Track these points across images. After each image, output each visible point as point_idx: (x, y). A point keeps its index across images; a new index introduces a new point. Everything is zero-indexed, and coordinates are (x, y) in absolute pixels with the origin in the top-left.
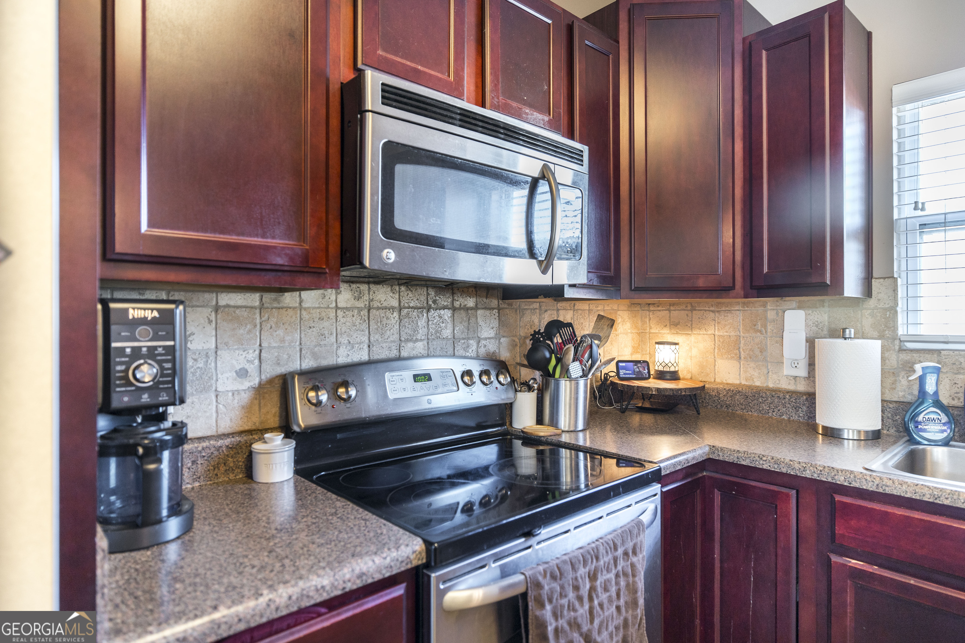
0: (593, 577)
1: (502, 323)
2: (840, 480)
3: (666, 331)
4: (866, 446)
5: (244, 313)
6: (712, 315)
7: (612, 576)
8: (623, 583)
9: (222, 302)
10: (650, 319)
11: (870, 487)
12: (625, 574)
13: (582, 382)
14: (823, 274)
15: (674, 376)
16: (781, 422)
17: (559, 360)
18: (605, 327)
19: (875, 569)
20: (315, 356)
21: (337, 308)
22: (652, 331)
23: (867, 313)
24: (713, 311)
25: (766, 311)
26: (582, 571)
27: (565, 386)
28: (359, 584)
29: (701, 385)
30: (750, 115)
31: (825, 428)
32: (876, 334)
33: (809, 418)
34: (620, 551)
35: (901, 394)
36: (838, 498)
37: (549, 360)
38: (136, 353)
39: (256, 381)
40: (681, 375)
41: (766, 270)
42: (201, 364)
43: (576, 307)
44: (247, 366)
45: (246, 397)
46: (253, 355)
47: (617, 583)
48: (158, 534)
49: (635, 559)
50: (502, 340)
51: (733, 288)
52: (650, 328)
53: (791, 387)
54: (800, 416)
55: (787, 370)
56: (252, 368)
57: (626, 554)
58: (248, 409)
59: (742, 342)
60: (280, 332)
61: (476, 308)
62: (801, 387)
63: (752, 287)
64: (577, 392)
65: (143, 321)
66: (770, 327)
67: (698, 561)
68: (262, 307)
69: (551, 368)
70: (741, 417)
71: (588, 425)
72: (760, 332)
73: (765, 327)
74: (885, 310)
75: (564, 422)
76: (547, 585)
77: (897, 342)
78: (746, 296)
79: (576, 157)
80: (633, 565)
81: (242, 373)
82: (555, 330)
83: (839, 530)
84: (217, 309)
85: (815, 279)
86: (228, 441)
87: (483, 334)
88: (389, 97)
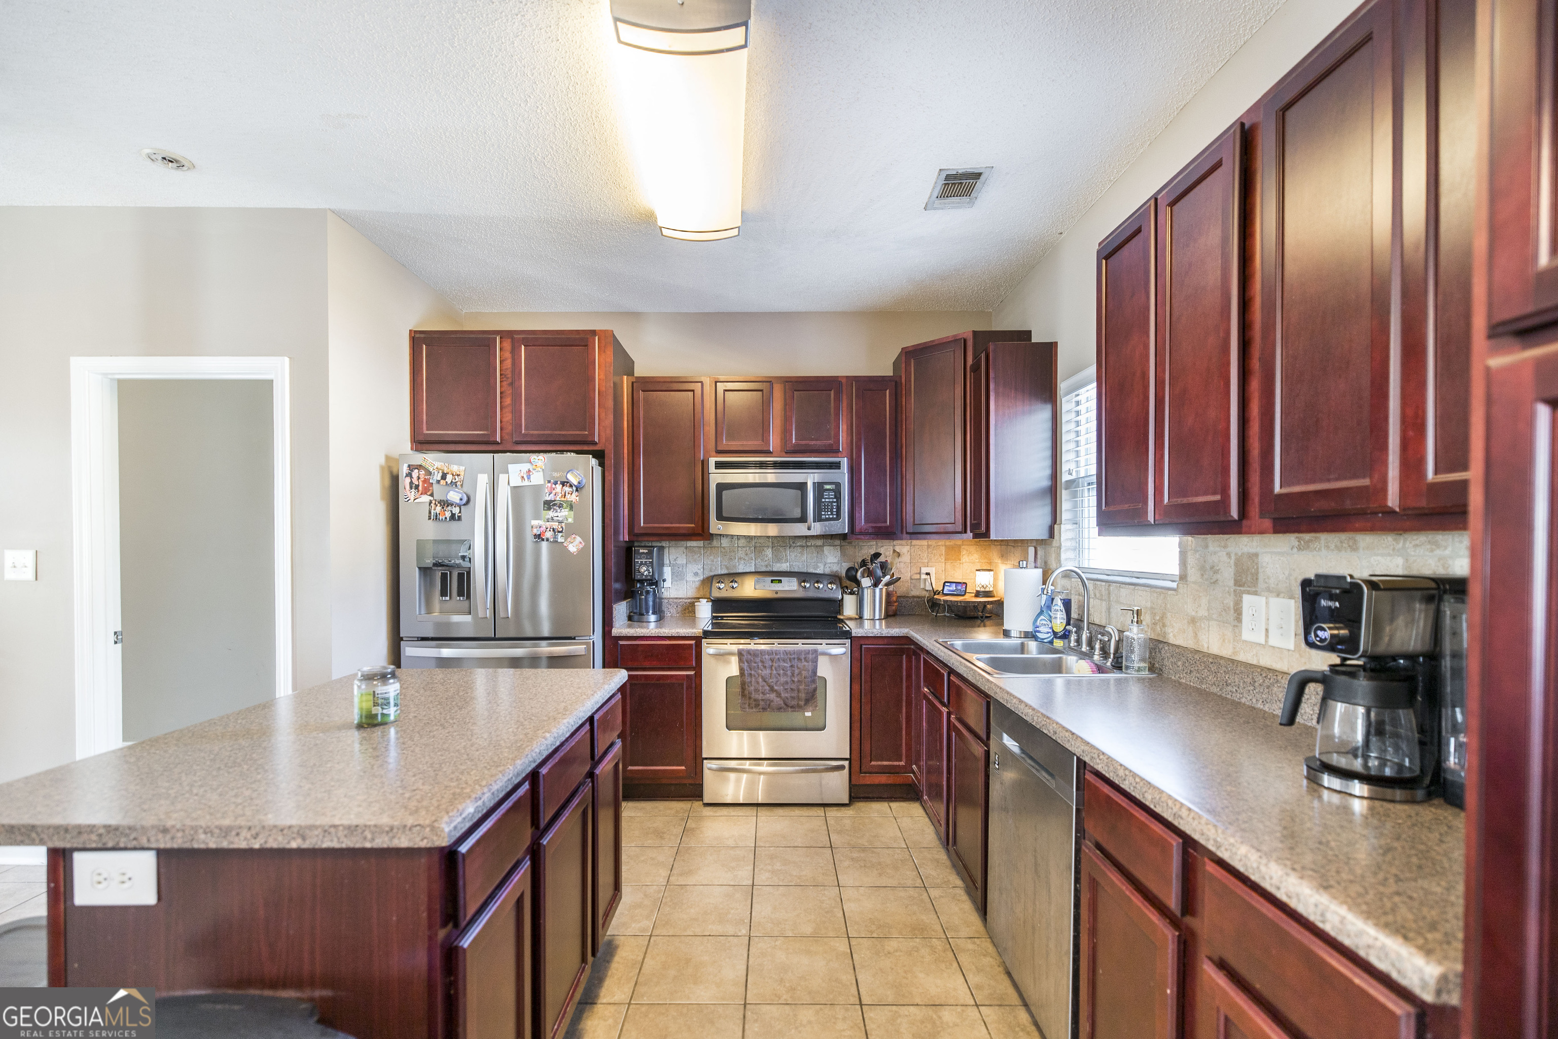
0: (774, 661)
1: (843, 554)
5: (696, 549)
9: (688, 545)
13: (877, 590)
15: (988, 594)
20: (727, 568)
21: (738, 547)
26: (767, 657)
27: (866, 592)
28: (676, 635)
38: (642, 563)
39: (702, 578)
42: (680, 569)
43: (913, 544)
44: (698, 571)
45: (697, 584)
46: (700, 566)
48: (647, 618)
50: (843, 564)
56: (700, 572)
58: (698, 589)
60: (712, 557)
61: (823, 546)
64: (874, 596)
65: (643, 553)
67: (904, 698)
68: (704, 547)
75: (866, 613)
76: (747, 656)
79: (833, 465)
81: (696, 574)
84: (686, 548)
86: (689, 601)
87: (829, 561)
88: (719, 465)
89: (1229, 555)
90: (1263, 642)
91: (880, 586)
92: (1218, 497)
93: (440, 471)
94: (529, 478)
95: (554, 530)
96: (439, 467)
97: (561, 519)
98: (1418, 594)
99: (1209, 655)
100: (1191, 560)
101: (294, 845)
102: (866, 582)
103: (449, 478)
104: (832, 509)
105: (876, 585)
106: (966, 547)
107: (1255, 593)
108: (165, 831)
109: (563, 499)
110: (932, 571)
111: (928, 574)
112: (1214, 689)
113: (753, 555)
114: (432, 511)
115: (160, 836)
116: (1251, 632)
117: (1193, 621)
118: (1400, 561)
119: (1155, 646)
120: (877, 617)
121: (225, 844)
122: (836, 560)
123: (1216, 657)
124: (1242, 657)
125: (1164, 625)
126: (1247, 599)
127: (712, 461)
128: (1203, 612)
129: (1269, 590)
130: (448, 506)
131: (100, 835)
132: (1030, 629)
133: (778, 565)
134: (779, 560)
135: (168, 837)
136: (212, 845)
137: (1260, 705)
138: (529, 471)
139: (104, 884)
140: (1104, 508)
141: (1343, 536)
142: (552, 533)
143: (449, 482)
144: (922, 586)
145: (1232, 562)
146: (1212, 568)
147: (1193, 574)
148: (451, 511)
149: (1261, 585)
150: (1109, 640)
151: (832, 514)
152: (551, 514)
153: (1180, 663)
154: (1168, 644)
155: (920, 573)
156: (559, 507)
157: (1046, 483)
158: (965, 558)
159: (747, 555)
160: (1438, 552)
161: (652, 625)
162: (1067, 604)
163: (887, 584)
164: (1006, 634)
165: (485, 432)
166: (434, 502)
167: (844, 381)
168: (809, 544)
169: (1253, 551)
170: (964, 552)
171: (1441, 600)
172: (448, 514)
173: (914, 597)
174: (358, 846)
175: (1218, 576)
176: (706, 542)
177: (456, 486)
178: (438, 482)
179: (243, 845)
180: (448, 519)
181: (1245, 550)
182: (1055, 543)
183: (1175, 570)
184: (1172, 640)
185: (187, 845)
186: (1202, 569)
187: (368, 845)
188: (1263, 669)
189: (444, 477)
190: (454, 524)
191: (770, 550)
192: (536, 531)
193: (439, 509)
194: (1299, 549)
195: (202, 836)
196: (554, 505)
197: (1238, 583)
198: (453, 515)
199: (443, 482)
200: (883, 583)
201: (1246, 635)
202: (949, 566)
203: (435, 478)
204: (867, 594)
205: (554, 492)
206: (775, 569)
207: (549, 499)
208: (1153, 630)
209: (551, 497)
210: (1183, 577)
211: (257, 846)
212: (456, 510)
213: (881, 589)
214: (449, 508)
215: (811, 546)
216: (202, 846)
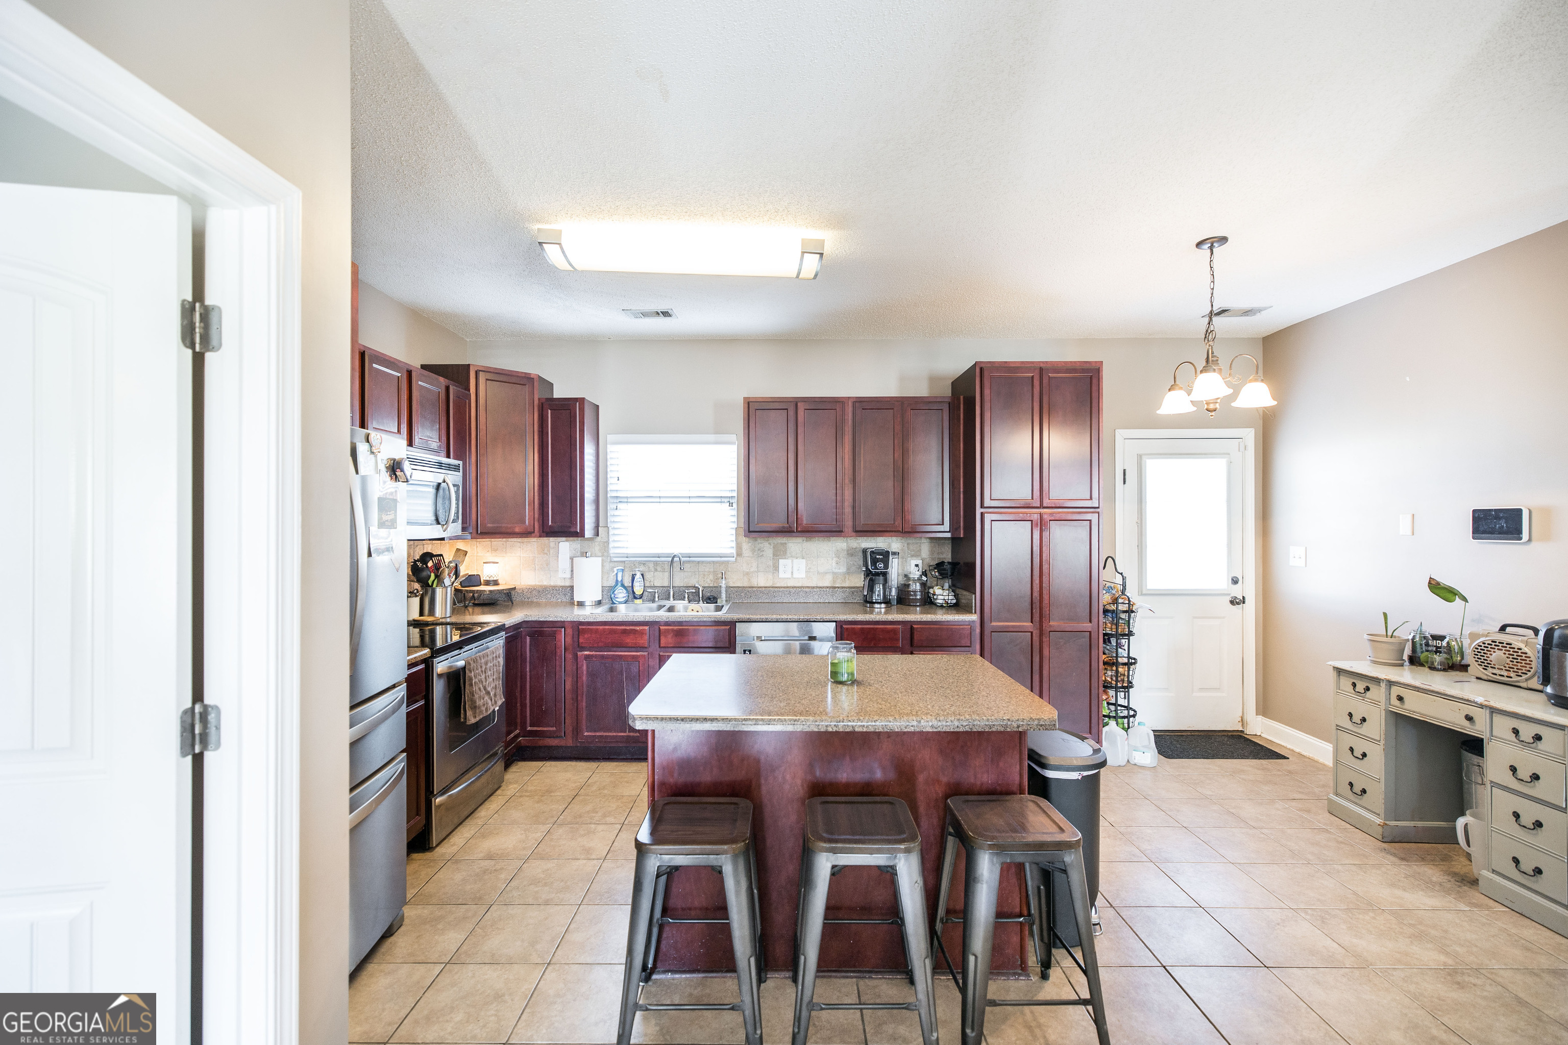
0: (486, 664)
2: (581, 620)
3: (488, 554)
4: (595, 608)
6: (519, 544)
7: (492, 665)
8: (495, 670)
10: (477, 547)
11: (591, 620)
12: (496, 666)
13: (449, 589)
14: (576, 528)
15: (496, 583)
16: (557, 603)
17: (437, 576)
18: (462, 555)
19: (593, 653)
22: (479, 555)
23: (597, 544)
24: (519, 542)
25: (549, 542)
26: (483, 661)
27: (439, 591)
29: (514, 587)
30: (542, 441)
31: (578, 602)
32: (600, 554)
33: (572, 599)
34: (494, 655)
35: (611, 582)
36: (580, 627)
37: (430, 577)
40: (500, 582)
41: (550, 524)
47: (493, 669)
49: (499, 660)
51: (534, 532)
52: (477, 553)
53: (563, 584)
54: (566, 599)
55: (561, 575)
57: (496, 657)
59: (537, 560)
62: (568, 584)
63: (543, 532)
64: (447, 595)
66: (551, 551)
69: (430, 582)
70: (537, 602)
71: (454, 611)
72: (546, 554)
73: (549, 552)
74: (604, 542)
75: (438, 613)
76: (473, 664)
77: (609, 558)
78: (540, 536)
79: (456, 468)
80: (499, 662)
82: (428, 559)
83: (581, 640)
85: (572, 530)
89: (770, 544)
90: (790, 577)
99: (760, 587)
107: (786, 558)
112: (767, 601)
116: (783, 574)
117: (747, 574)
120: (448, 615)
123: (765, 587)
126: (781, 561)
128: (754, 569)
129: (792, 557)
145: (772, 546)
146: (760, 549)
149: (788, 555)
150: (697, 591)
153: (742, 594)
169: (782, 542)
175: (764, 553)
181: (779, 541)
182: (599, 539)
186: (753, 550)
188: (793, 588)
194: (806, 541)
197: (775, 555)
204: (440, 593)
210: (739, 555)
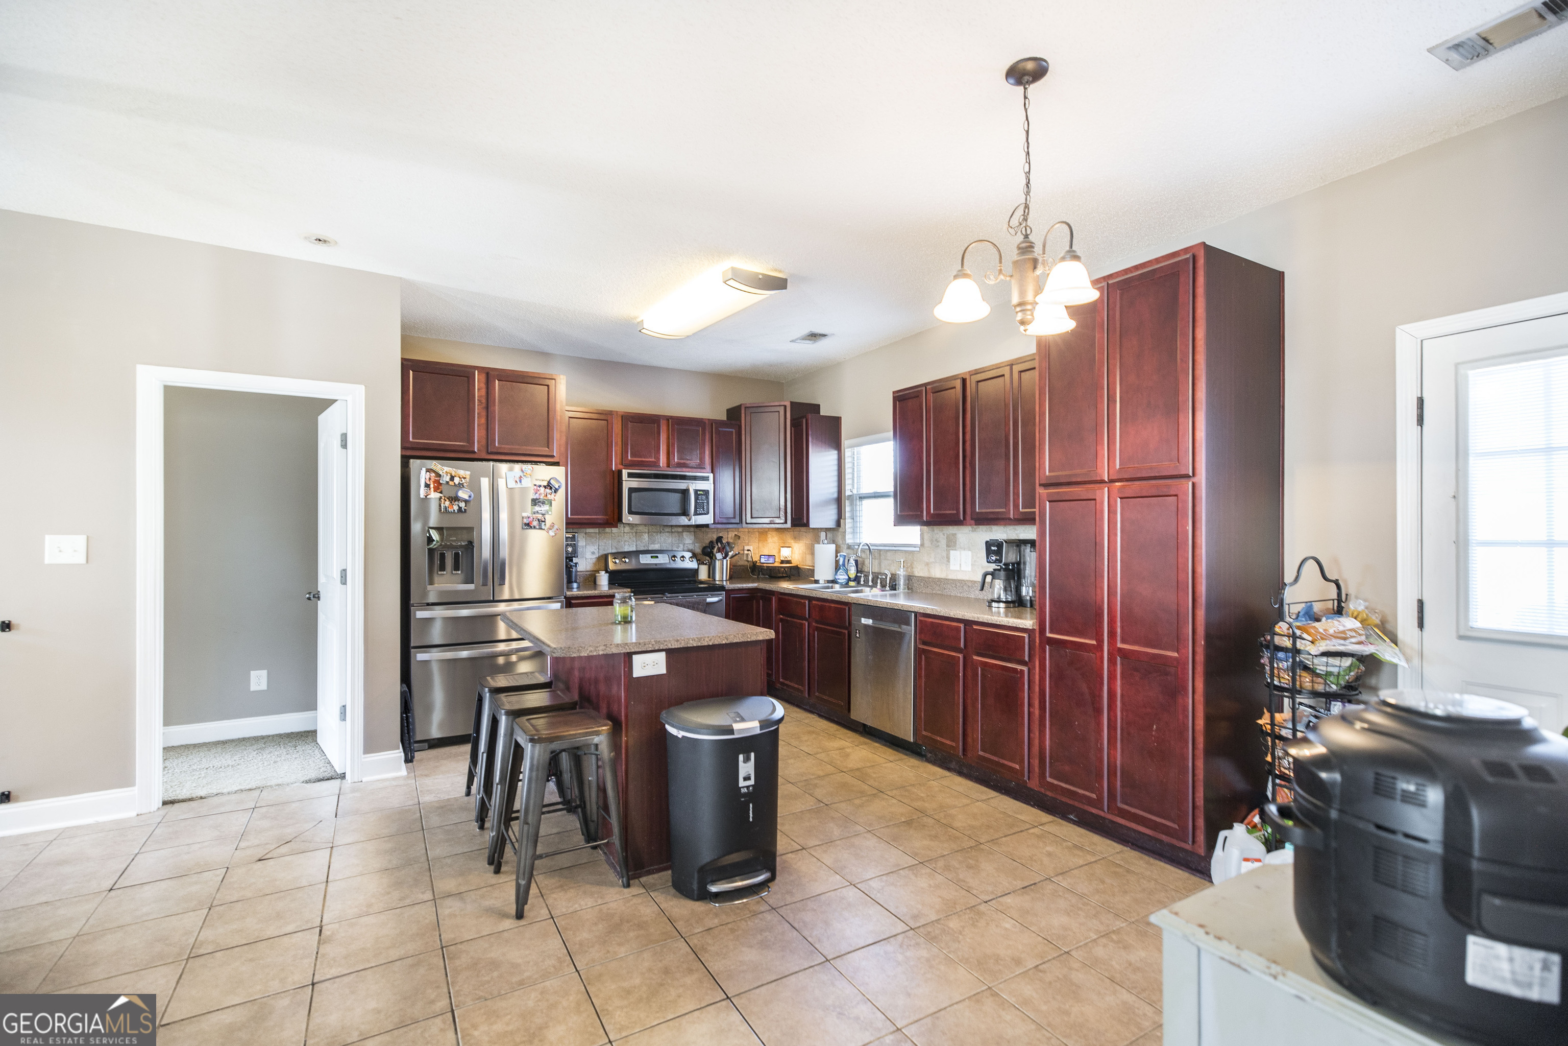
1: (696, 538)
20: (616, 548)
39: (597, 556)
42: (581, 550)
44: (595, 551)
46: (596, 547)
50: (696, 544)
52: (786, 543)
56: (596, 552)
58: (595, 564)
60: (605, 541)
61: (683, 532)
64: (723, 564)
68: (599, 533)
71: (731, 578)
74: (843, 532)
81: (593, 553)
84: (586, 533)
86: (589, 573)
87: (687, 542)
88: (630, 475)
89: (944, 534)
90: (959, 569)
91: (728, 558)
92: (955, 512)
93: (449, 474)
94: (520, 482)
95: (538, 520)
96: (448, 471)
97: (543, 512)
98: (1015, 544)
99: (936, 578)
100: (926, 537)
101: (724, 642)
102: (719, 556)
103: (457, 480)
104: (703, 507)
105: (725, 558)
106: (771, 533)
107: (955, 550)
108: (677, 641)
109: (545, 498)
110: (751, 548)
111: (748, 550)
112: (939, 592)
113: (634, 539)
114: (442, 505)
115: (676, 643)
116: (954, 566)
117: (927, 564)
118: (1005, 535)
119: (909, 578)
120: (724, 579)
121: (699, 644)
122: (691, 542)
123: (939, 579)
124: (950, 577)
125: (912, 568)
126: (952, 552)
127: (625, 472)
128: (932, 560)
129: (961, 548)
130: (455, 501)
131: (653, 645)
132: (831, 578)
133: (652, 545)
134: (653, 543)
135: (679, 643)
136: (695, 645)
137: (959, 595)
138: (521, 477)
139: (647, 667)
140: (899, 513)
141: (988, 527)
142: (537, 522)
143: (457, 483)
144: (745, 559)
145: (945, 537)
146: (936, 540)
147: (927, 543)
148: (458, 505)
149: (958, 546)
150: (886, 578)
151: (704, 511)
152: (537, 508)
153: (922, 584)
154: (915, 576)
155: (744, 550)
156: (543, 504)
157: (836, 495)
158: (770, 540)
159: (630, 538)
160: (1016, 532)
161: (575, 590)
162: (856, 562)
163: (732, 557)
164: (817, 582)
165: (465, 444)
166: (443, 498)
167: (707, 422)
168: (673, 530)
169: (954, 532)
170: (769, 536)
171: (1021, 546)
172: (456, 508)
173: (740, 566)
174: (746, 640)
175: (939, 544)
176: (601, 529)
177: (463, 486)
178: (447, 483)
179: (706, 644)
180: (456, 511)
181: (951, 532)
182: (841, 529)
183: (918, 542)
184: (917, 574)
185: (686, 646)
186: (932, 541)
187: (749, 640)
188: (959, 581)
189: (452, 478)
190: (461, 515)
191: (647, 535)
192: (525, 521)
193: (447, 503)
194: (972, 531)
195: (691, 642)
196: (539, 502)
197: (948, 546)
198: (460, 508)
199: (451, 483)
200: (729, 556)
201: (952, 567)
202: (761, 545)
203: (444, 479)
204: (718, 564)
205: (539, 492)
206: (650, 549)
207: (535, 498)
208: (907, 571)
209: (537, 496)
210: (922, 545)
211: (711, 644)
212: (462, 505)
213: (727, 561)
214: (457, 503)
215: (675, 532)
216: (691, 646)
